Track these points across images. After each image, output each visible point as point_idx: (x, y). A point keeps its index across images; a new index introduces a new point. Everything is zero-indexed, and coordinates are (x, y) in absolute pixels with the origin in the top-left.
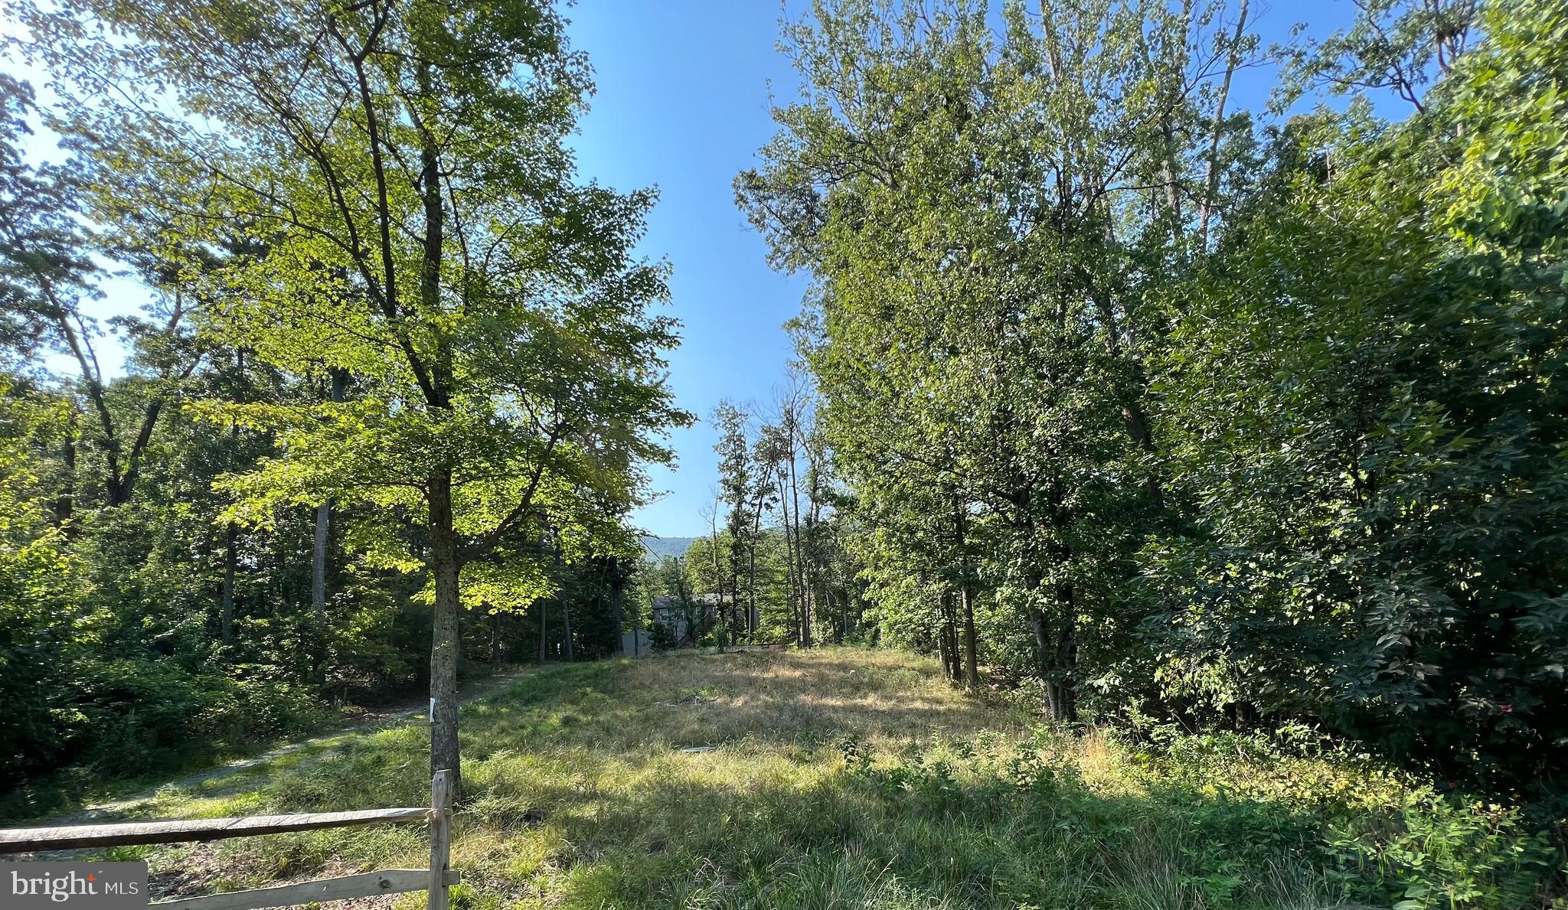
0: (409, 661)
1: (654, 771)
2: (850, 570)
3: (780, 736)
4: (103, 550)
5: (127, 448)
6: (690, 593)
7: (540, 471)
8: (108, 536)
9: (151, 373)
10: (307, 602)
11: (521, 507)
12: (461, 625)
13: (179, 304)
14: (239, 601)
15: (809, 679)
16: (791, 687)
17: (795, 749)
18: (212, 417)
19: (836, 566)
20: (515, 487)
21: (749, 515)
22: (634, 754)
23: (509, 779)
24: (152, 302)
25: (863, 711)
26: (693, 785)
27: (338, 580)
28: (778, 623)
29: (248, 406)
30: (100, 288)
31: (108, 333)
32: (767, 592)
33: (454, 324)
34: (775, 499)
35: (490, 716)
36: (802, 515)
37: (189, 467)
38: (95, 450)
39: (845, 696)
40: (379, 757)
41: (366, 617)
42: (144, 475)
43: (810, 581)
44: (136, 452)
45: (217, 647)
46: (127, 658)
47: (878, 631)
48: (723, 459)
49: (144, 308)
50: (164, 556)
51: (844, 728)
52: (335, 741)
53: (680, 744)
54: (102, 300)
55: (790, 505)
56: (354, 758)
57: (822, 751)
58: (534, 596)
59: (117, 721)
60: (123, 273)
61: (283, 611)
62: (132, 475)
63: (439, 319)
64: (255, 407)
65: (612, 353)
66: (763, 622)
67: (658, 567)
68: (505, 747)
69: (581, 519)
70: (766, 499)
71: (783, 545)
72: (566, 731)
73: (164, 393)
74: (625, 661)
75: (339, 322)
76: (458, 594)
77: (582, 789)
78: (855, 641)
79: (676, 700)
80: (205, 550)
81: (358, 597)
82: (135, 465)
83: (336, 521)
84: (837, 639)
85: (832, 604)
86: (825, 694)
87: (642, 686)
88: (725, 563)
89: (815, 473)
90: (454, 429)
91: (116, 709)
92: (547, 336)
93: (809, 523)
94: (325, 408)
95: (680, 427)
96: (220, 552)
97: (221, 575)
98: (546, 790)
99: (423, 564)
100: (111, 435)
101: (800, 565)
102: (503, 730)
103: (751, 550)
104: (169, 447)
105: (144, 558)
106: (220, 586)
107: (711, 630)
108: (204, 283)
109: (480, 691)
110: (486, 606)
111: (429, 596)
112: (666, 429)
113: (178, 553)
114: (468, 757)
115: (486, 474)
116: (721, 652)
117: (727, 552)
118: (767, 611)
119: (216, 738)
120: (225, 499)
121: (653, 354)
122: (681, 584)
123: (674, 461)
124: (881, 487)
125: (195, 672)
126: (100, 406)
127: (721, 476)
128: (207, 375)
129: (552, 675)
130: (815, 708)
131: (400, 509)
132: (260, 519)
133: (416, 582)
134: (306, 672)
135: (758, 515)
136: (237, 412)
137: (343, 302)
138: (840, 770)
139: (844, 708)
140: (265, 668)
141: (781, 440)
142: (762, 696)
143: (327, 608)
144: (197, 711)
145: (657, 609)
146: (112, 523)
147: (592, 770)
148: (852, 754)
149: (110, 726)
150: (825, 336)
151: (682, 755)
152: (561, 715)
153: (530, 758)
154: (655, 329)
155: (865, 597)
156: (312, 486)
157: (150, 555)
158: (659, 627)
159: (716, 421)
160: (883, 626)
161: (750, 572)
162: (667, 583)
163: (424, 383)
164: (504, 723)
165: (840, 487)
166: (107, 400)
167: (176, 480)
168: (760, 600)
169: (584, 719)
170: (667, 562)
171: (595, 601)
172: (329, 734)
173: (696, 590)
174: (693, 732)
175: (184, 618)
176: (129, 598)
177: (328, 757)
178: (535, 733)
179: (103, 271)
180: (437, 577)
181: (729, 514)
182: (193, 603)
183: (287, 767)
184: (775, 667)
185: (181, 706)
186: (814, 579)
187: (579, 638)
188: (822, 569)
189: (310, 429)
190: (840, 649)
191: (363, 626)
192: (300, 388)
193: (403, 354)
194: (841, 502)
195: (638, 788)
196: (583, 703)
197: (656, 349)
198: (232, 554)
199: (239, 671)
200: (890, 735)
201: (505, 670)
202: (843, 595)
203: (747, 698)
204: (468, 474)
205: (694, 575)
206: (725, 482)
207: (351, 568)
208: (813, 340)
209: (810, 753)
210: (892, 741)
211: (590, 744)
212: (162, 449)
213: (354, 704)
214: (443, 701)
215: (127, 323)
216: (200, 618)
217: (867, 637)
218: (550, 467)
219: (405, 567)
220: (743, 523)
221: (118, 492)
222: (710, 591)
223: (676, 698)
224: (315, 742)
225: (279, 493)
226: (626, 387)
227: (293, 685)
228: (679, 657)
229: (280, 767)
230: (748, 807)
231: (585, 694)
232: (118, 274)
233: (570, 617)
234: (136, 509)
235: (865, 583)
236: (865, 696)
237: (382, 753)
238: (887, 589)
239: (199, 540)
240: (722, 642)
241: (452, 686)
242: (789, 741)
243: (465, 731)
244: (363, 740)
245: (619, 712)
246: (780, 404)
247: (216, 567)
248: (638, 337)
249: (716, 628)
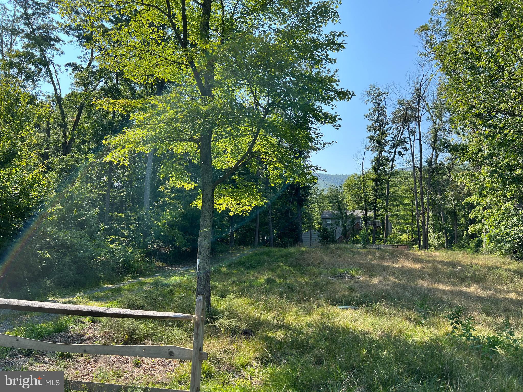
0: (188, 240)
1: (319, 316)
2: (459, 197)
3: (403, 305)
4: (59, 177)
5: (70, 127)
6: (346, 209)
7: (258, 131)
8: (62, 170)
9: (80, 90)
10: (141, 206)
11: (247, 153)
12: (214, 221)
13: (92, 54)
14: (112, 204)
15: (426, 270)
16: (413, 274)
17: (414, 315)
18: (104, 107)
19: (449, 194)
20: (245, 142)
21: (387, 159)
22: (306, 305)
23: (236, 311)
24: (82, 54)
25: (467, 296)
26: (343, 329)
27: (156, 195)
28: (405, 232)
29: (119, 101)
30: (62, 50)
31: (65, 71)
32: (398, 211)
33: (215, 48)
34: (406, 149)
35: (228, 274)
36: (425, 159)
37: (94, 136)
38: (58, 128)
39: (453, 284)
40: (171, 290)
41: (168, 215)
42: (76, 141)
43: (429, 204)
44: (74, 129)
45: (103, 226)
46: (67, 230)
47: (480, 242)
48: (370, 123)
49: (79, 58)
50: (82, 179)
51: (451, 306)
52: (150, 280)
53: (335, 302)
54: (63, 55)
55: (417, 153)
56: (160, 290)
57: (434, 319)
58: (253, 205)
59: (62, 259)
60: (72, 41)
61: (131, 210)
62: (72, 140)
63: (208, 46)
64: (122, 101)
65: (302, 57)
66: (394, 230)
67: (326, 193)
68: (235, 292)
69: (280, 160)
70: (399, 149)
71: (411, 180)
72: (268, 286)
73: (86, 99)
74: (303, 249)
75: (161, 54)
76: (213, 203)
77: (275, 321)
78: (463, 247)
79: (334, 275)
80: (99, 178)
81: (165, 203)
82: (73, 136)
83: (157, 161)
84: (449, 245)
85: (446, 221)
86: (439, 282)
87: (314, 265)
88: (369, 190)
89: (436, 130)
90: (214, 107)
91: (62, 253)
92: (266, 48)
93: (430, 163)
94: (153, 100)
95: (342, 101)
96: (105, 179)
97: (105, 191)
98: (256, 319)
99: (196, 185)
100: (64, 121)
101: (422, 193)
102: (234, 283)
103: (388, 182)
104: (86, 126)
105: (75, 181)
106: (105, 195)
107: (358, 234)
108: (104, 42)
109: (223, 260)
110: (228, 210)
111: (199, 203)
112: (334, 102)
113: (88, 179)
114: (215, 295)
115: (229, 135)
116: (365, 247)
117: (371, 183)
118: (397, 223)
119: (100, 272)
120: (108, 150)
121: (327, 55)
122: (339, 203)
123: (338, 122)
124: (486, 137)
125: (93, 238)
126: (61, 108)
127: (369, 134)
128: (102, 89)
129: (262, 254)
130: (430, 290)
131: (186, 154)
132: (122, 159)
133: (192, 196)
134: (140, 242)
135: (393, 160)
136: (114, 104)
137: (163, 43)
138: (447, 333)
139: (453, 293)
140: (122, 239)
141: (411, 108)
142: (392, 279)
143: (151, 209)
144: (93, 257)
145: (324, 219)
146: (63, 164)
147: (282, 311)
148: (457, 322)
149: (59, 261)
150: (446, 35)
151: (336, 309)
152: (265, 277)
153: (248, 300)
154: (329, 40)
155: (472, 216)
156: (146, 141)
157: (77, 179)
158: (325, 230)
159: (367, 99)
160: (485, 238)
161: (387, 197)
162: (331, 202)
163: (200, 84)
164: (234, 279)
165: (454, 139)
166: (63, 104)
167: (89, 142)
168: (393, 216)
169: (278, 281)
170: (331, 190)
171: (287, 212)
172: (149, 276)
173: (349, 208)
174: (344, 296)
175: (89, 211)
176: (69, 200)
177: (147, 288)
178: (251, 286)
179: (63, 41)
180: (203, 192)
181: (373, 158)
182: (94, 205)
183: (129, 290)
184: (401, 261)
185: (87, 254)
186: (433, 203)
187: (277, 234)
188: (439, 196)
189: (145, 111)
190: (450, 252)
191: (167, 220)
192: (142, 93)
193: (190, 69)
194: (454, 149)
195: (309, 325)
196: (278, 272)
197: (329, 52)
198: (110, 180)
199: (111, 239)
200: (488, 314)
201: (236, 249)
202: (454, 214)
203: (381, 278)
204: (221, 135)
205: (348, 198)
206: (371, 138)
207: (162, 188)
208: (438, 39)
209: (425, 318)
210: (490, 319)
211: (281, 296)
212: (83, 127)
213: (161, 261)
214: (203, 260)
215: (72, 66)
216: (95, 211)
217: (472, 245)
218: (264, 128)
219: (188, 186)
220: (383, 165)
221: (66, 148)
222: (359, 208)
223: (334, 274)
224: (143, 279)
225: (131, 146)
226: (311, 79)
227: (134, 249)
228: (337, 249)
229: (127, 290)
230: (379, 347)
231: (279, 266)
232: (69, 42)
233: (273, 220)
234: (73, 157)
235: (471, 207)
236: (469, 286)
237: (173, 288)
238: (489, 211)
239: (97, 172)
240: (366, 241)
241: (209, 253)
242: (410, 309)
243: (214, 281)
244: (164, 281)
245: (299, 279)
246: (412, 84)
247: (104, 186)
248: (318, 46)
249: (362, 232)
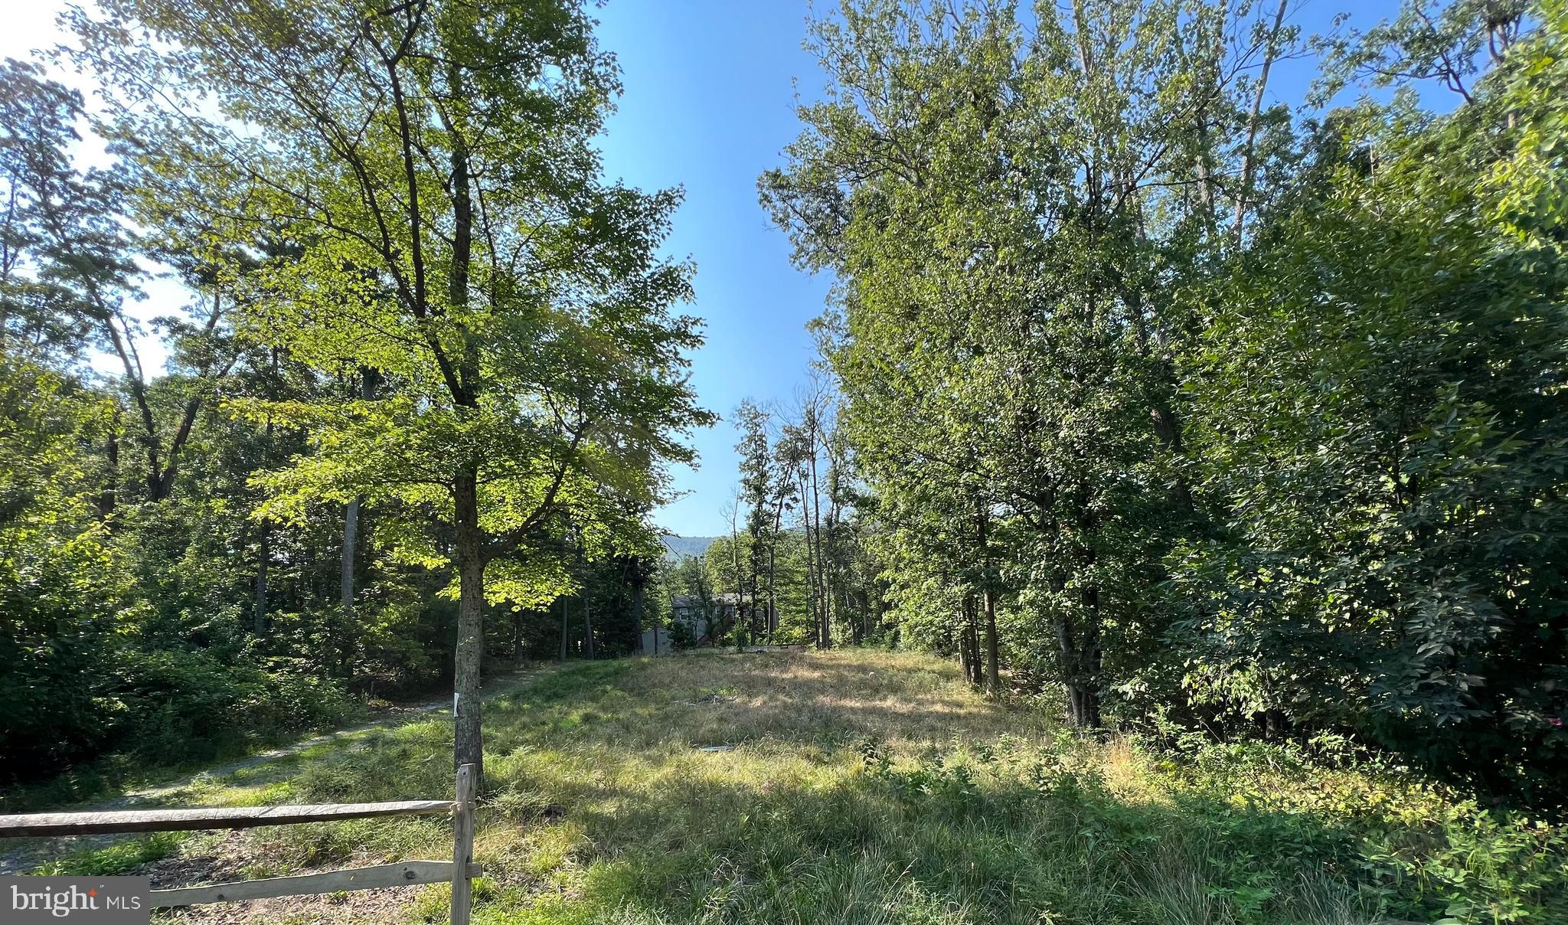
0: (433, 657)
1: (673, 769)
2: (871, 572)
3: (798, 737)
4: (143, 544)
5: (167, 444)
6: (710, 592)
7: (563, 469)
8: (149, 530)
9: (190, 372)
10: (336, 597)
11: (544, 505)
12: (484, 621)
13: (217, 305)
14: (272, 595)
15: (828, 680)
16: (809, 688)
17: (814, 750)
18: (248, 415)
19: (857, 566)
20: (539, 485)
21: (770, 515)
22: (653, 752)
23: (529, 774)
24: (192, 303)
25: (882, 713)
26: (711, 784)
27: (366, 576)
28: (797, 623)
29: (282, 404)
30: (143, 289)
31: (151, 334)
32: (786, 592)
33: (481, 324)
34: (795, 500)
35: (512, 711)
36: (822, 514)
37: (226, 464)
38: (138, 446)
39: (865, 698)
40: (404, 751)
41: (393, 612)
42: (182, 472)
43: (830, 582)
44: (176, 450)
45: (251, 640)
46: (165, 650)
47: (898, 633)
48: (744, 459)
49: (184, 309)
50: (200, 550)
51: (862, 730)
52: (361, 734)
53: (699, 742)
54: (144, 301)
55: (811, 506)
56: (380, 751)
57: (840, 752)
58: (557, 594)
59: (155, 711)
60: (165, 275)
61: (314, 605)
62: (171, 471)
63: (466, 319)
64: (289, 405)
65: (635, 352)
66: (782, 622)
67: (679, 566)
68: (526, 742)
69: (603, 517)
70: (786, 499)
71: (805, 546)
72: (586, 728)
73: (202, 392)
74: (645, 660)
75: (370, 322)
76: (482, 591)
77: (601, 786)
78: (875, 643)
79: (695, 699)
80: (239, 545)
81: (385, 592)
82: (175, 461)
83: (366, 517)
84: (857, 640)
85: (852, 605)
86: (844, 696)
87: (662, 685)
88: (745, 562)
89: (836, 474)
90: (480, 427)
91: (155, 698)
92: (573, 332)
93: (830, 524)
94: (357, 406)
95: (703, 427)
96: (254, 547)
97: (255, 570)
98: (567, 786)
99: (448, 561)
100: (152, 432)
101: (819, 566)
102: (524, 726)
103: (771, 550)
104: (206, 444)
105: (182, 552)
106: (253, 580)
107: (730, 630)
108: (241, 283)
109: (503, 687)
110: (509, 603)
111: (454, 592)
112: (689, 428)
113: (213, 548)
114: (491, 751)
115: (509, 473)
116: (740, 651)
117: (747, 552)
118: (786, 612)
119: (248, 728)
120: (260, 495)
121: (676, 354)
122: (700, 583)
123: (695, 461)
124: (902, 488)
125: (229, 665)
126: (142, 405)
127: (742, 476)
128: (243, 374)
129: (573, 673)
130: (834, 710)
131: (426, 506)
132: (292, 514)
133: (441, 578)
134: (335, 665)
135: (778, 515)
136: (271, 410)
137: (374, 302)
138: (859, 772)
139: (864, 711)
140: (296, 661)
141: (802, 440)
142: (781, 697)
143: (356, 603)
144: (231, 702)
145: (676, 608)
146: (152, 518)
147: (612, 766)
148: (871, 756)
149: (148, 716)
150: (848, 336)
151: (700, 754)
152: (581, 712)
153: (551, 754)
154: (679, 328)
155: (886, 598)
156: (343, 483)
157: (188, 549)
158: (678, 626)
159: (738, 421)
160: (903, 629)
161: (770, 572)
162: (687, 582)
163: (451, 382)
164: (525, 719)
165: (861, 488)
166: (149, 398)
167: (212, 477)
168: (779, 600)
169: (604, 716)
170: (687, 561)
171: (615, 600)
172: (357, 727)
173: (716, 589)
174: (712, 731)
175: (219, 611)
176: (168, 591)
177: (355, 750)
178: (556, 730)
179: (145, 272)
180: (462, 573)
181: (749, 513)
182: (229, 597)
183: (315, 758)
184: (794, 668)
185: (215, 696)
186: (835, 580)
187: (599, 636)
188: (842, 570)
189: (341, 427)
190: (859, 651)
191: (390, 622)
192: (332, 387)
193: (431, 354)
194: (863, 503)
195: (657, 786)
196: (604, 701)
197: (679, 349)
198: (265, 549)
199: (271, 664)
200: (910, 738)
201: (527, 667)
202: (863, 596)
203: (766, 698)
204: (495, 473)
205: (714, 574)
206: (746, 481)
207: (379, 564)
208: (836, 340)
209: (829, 755)
210: (911, 744)
211: (610, 741)
212: (199, 447)
213: (380, 697)
214: (467, 694)
215: (168, 323)
216: (234, 611)
217: (887, 639)
218: (574, 465)
219: (432, 563)
220: (763, 523)
221: (158, 488)
222: (729, 590)
223: (695, 696)
224: (343, 734)
225: (310, 490)
226: (649, 387)
227: (322, 678)
228: (697, 656)
229: (310, 758)
230: (767, 807)
231: (605, 692)
232: (160, 276)
233: (591, 615)
234: (175, 504)
235: (885, 585)
236: (885, 698)
237: (407, 746)
238: (908, 591)
239: (234, 535)
240: (741, 641)
241: (476, 681)
242: (807, 742)
243: (488, 726)
244: (388, 733)
245: (639, 711)
246: (802, 404)
247: (250, 562)
248: (661, 336)
249: (736, 628)
